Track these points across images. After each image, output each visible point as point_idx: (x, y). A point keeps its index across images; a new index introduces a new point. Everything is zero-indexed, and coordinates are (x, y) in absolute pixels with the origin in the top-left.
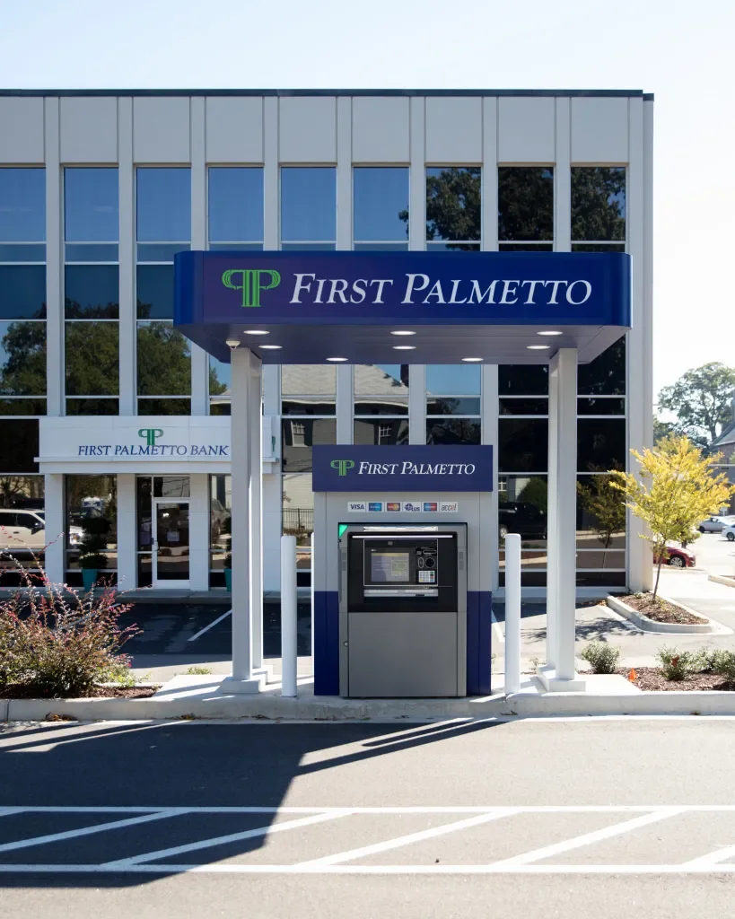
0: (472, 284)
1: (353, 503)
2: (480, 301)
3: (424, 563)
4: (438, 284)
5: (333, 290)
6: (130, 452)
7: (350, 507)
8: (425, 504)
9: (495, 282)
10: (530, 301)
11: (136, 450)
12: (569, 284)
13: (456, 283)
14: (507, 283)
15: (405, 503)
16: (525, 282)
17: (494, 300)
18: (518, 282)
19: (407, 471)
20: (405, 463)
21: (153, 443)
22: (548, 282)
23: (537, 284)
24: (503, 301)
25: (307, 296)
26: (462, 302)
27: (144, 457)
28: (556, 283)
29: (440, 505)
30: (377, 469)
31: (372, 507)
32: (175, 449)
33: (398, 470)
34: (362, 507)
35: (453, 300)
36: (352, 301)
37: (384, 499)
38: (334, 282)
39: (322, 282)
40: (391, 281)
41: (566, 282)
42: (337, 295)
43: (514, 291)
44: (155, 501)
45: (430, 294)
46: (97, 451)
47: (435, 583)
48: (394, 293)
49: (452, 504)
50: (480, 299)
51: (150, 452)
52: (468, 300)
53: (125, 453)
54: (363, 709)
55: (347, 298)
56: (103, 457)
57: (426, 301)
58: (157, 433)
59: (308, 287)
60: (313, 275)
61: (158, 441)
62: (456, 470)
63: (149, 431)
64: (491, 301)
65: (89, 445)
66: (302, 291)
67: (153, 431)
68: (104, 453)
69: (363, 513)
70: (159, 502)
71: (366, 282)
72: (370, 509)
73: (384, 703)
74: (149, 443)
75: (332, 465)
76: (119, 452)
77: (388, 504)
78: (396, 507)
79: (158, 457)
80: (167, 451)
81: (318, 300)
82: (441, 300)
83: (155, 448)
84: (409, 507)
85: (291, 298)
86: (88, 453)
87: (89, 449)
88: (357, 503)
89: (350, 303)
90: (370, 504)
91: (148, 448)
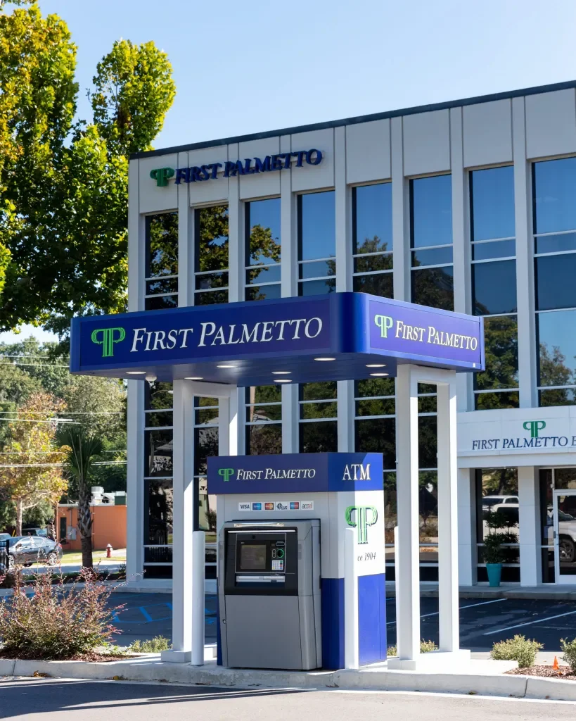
0: (243, 327)
1: (242, 504)
2: (248, 341)
3: (275, 553)
4: (221, 330)
5: (156, 340)
6: (516, 446)
7: (240, 507)
8: (291, 503)
9: (258, 324)
10: (281, 338)
11: (522, 443)
12: (307, 321)
13: (233, 327)
14: (266, 324)
15: (277, 503)
16: (277, 323)
17: (257, 339)
18: (273, 323)
19: (269, 476)
20: (267, 470)
21: (537, 435)
22: (293, 321)
23: (286, 324)
24: (263, 339)
25: (141, 345)
26: (236, 342)
27: (529, 450)
28: (298, 321)
29: (302, 503)
30: (249, 475)
31: (256, 506)
32: (557, 440)
33: (263, 475)
34: (248, 507)
35: (230, 342)
36: (168, 347)
37: (262, 499)
38: (157, 333)
39: (150, 334)
40: (192, 330)
41: (305, 320)
42: (159, 343)
43: (270, 331)
44: (556, 493)
45: (216, 337)
46: (487, 445)
47: (283, 571)
48: (193, 338)
49: (309, 503)
50: (248, 338)
51: (534, 445)
52: (240, 341)
53: (511, 446)
54: (232, 678)
55: (165, 345)
56: (493, 451)
57: (213, 344)
58: (540, 425)
59: (141, 339)
60: (145, 329)
61: (541, 433)
62: (302, 474)
63: (532, 423)
64: (255, 340)
65: (481, 440)
66: (139, 342)
67: (536, 423)
68: (494, 446)
69: (248, 512)
70: (559, 495)
71: (176, 332)
72: (254, 509)
73: (247, 673)
74: (532, 436)
75: (220, 473)
76: (506, 446)
77: (266, 504)
78: (271, 506)
79: (542, 449)
80: (550, 442)
81: (147, 349)
82: (223, 342)
83: (538, 440)
84: (280, 506)
85: (131, 348)
86: (481, 447)
87: (481, 443)
88: (245, 504)
89: (167, 348)
90: (254, 504)
91: (532, 441)
